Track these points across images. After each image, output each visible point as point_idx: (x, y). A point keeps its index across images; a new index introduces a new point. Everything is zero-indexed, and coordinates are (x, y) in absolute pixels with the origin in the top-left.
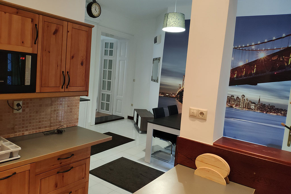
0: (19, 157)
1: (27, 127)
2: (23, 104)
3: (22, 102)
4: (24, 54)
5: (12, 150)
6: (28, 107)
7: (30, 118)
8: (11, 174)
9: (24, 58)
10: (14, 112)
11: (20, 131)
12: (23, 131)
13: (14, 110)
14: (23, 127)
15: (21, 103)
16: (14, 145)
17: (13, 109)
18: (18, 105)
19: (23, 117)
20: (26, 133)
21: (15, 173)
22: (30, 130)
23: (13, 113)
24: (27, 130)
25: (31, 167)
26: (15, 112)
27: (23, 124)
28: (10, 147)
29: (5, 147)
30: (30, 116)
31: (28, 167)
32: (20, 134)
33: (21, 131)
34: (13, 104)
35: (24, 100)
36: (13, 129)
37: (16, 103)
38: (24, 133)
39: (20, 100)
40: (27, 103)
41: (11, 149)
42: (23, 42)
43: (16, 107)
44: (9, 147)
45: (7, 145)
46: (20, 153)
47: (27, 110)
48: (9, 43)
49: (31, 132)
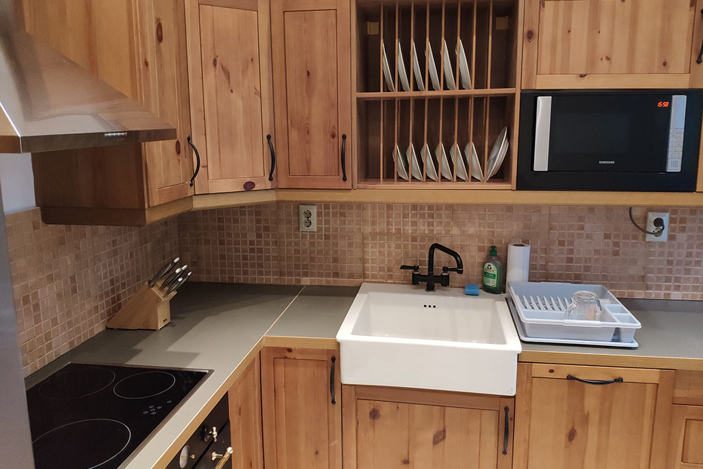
0: (635, 345)
1: (677, 280)
2: (672, 221)
3: (668, 214)
4: (667, 94)
5: (618, 324)
6: (683, 229)
7: (687, 259)
8: (610, 379)
9: (666, 104)
10: (647, 240)
11: (659, 288)
12: (668, 288)
13: (648, 235)
14: (668, 279)
15: (666, 218)
16: (629, 314)
17: (645, 231)
18: (659, 222)
19: (671, 254)
20: (676, 295)
21: (619, 380)
22: (686, 288)
23: (644, 239)
24: (677, 288)
25: (661, 378)
26: (650, 238)
27: (670, 271)
28: (616, 316)
29: (608, 313)
30: (689, 255)
31: (653, 377)
32: (661, 294)
33: (663, 288)
34: (645, 219)
35: (673, 210)
36: (643, 278)
37: (652, 217)
38: (669, 294)
39: (663, 210)
40: (683, 221)
41: (617, 320)
42: (665, 64)
43: (652, 228)
44: (614, 315)
45: (612, 312)
46: (638, 335)
47: (681, 237)
48: (631, 71)
49: (690, 295)
